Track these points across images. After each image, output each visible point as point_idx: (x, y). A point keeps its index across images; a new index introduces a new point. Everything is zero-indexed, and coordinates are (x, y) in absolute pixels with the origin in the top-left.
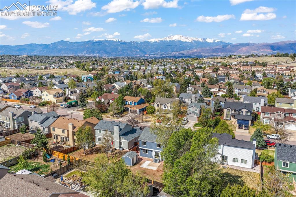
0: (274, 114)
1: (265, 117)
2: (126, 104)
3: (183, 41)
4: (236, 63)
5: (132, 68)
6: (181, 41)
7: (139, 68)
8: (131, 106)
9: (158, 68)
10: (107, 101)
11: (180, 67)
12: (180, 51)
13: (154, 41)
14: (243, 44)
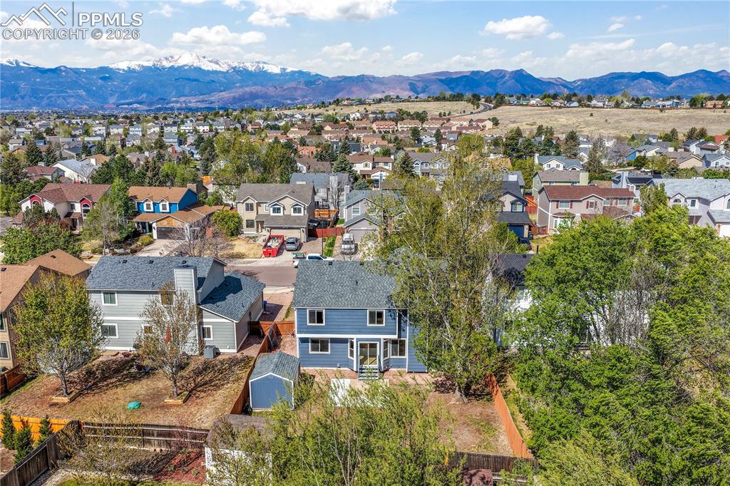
0: (581, 201)
1: (560, 214)
2: (138, 213)
3: (206, 69)
4: (358, 115)
5: (84, 134)
6: (200, 69)
7: (103, 131)
8: (158, 216)
9: (162, 132)
10: (62, 209)
11: (220, 127)
12: (201, 94)
13: (126, 69)
14: (351, 77)
